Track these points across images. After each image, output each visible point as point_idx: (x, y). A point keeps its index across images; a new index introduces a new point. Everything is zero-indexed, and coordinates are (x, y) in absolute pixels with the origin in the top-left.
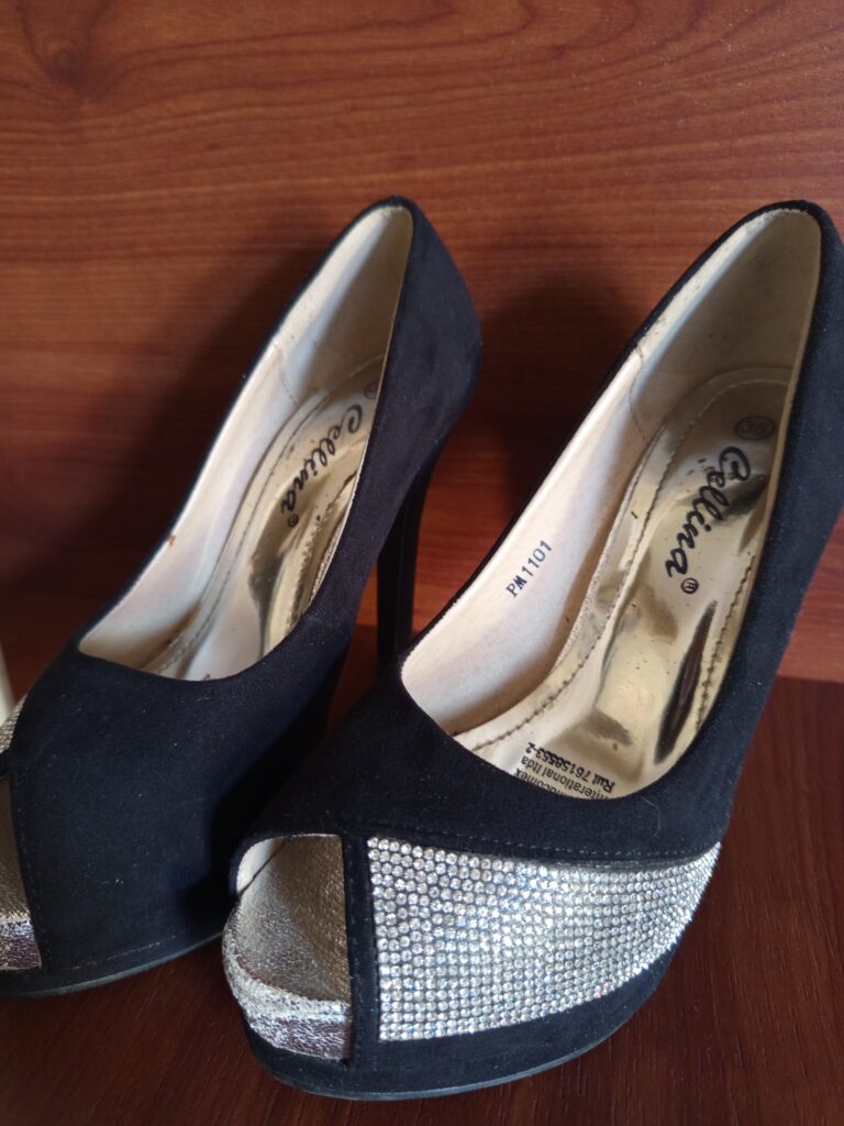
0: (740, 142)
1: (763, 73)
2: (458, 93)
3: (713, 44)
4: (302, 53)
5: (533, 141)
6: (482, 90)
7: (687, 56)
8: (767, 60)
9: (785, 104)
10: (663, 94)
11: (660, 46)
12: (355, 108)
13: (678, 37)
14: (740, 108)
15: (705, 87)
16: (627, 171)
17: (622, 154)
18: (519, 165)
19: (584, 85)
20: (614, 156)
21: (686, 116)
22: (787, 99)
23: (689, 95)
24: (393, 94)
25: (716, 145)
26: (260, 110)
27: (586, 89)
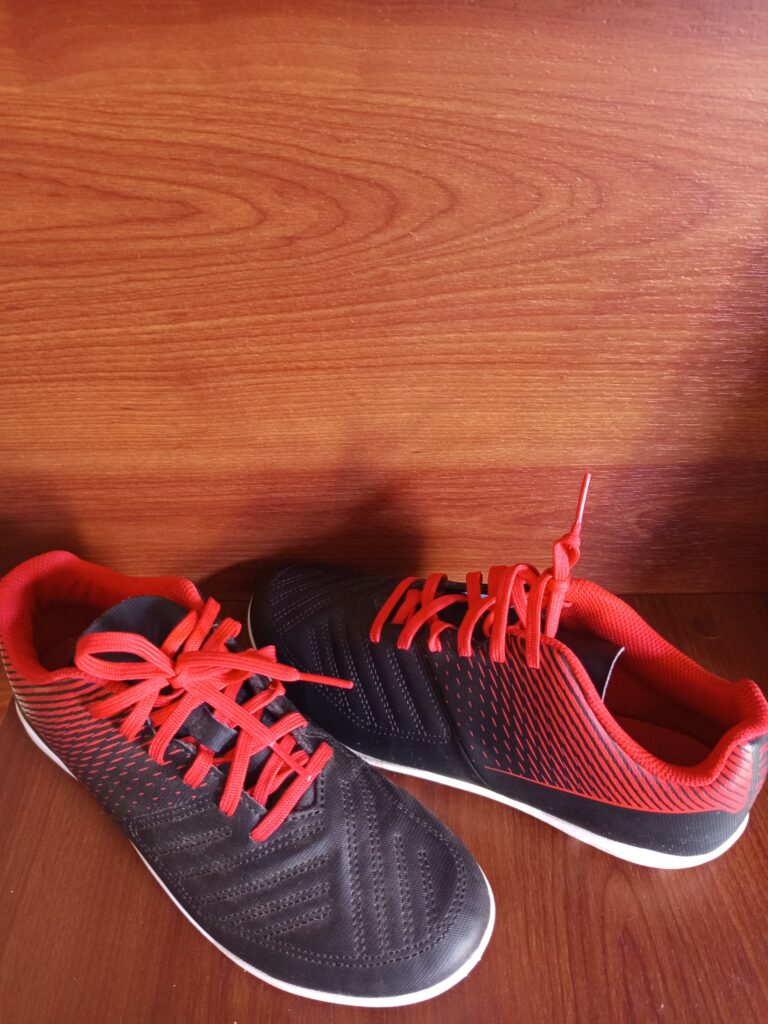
0: (432, 299)
1: (443, 255)
2: (214, 269)
3: (404, 236)
4: (75, 241)
5: (279, 301)
6: (232, 267)
7: (387, 243)
8: (445, 246)
9: (461, 274)
10: (372, 268)
11: (366, 237)
12: (130, 280)
13: (378, 231)
14: (429, 277)
15: (402, 264)
16: (352, 320)
17: (347, 309)
18: (270, 317)
19: (312, 263)
20: (342, 310)
21: (390, 283)
22: (462, 271)
23: (392, 269)
24: (160, 270)
25: (414, 301)
26: (48, 282)
27: (315, 266)
